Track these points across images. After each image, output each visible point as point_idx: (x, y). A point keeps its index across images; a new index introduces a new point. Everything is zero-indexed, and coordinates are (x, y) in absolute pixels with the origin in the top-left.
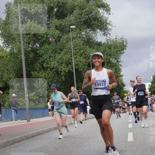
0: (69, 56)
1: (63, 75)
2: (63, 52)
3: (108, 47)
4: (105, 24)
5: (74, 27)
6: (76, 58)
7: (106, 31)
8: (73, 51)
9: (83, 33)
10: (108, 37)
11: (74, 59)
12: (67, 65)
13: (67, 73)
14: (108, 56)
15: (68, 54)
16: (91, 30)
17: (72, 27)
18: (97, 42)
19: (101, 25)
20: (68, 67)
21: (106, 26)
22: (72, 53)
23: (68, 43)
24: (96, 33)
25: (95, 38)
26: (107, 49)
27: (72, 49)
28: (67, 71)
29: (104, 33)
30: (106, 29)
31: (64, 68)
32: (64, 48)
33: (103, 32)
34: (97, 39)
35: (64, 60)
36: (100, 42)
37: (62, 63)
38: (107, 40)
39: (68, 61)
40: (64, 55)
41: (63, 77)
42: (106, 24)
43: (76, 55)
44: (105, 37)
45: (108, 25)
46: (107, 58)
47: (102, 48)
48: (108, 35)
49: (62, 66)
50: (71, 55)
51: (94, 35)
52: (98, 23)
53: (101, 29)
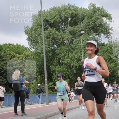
0: (79, 55)
1: (75, 69)
2: (75, 51)
3: (110, 47)
4: (107, 29)
5: (83, 32)
6: (85, 56)
7: (108, 35)
8: (83, 50)
9: (90, 37)
10: (109, 39)
11: (83, 56)
12: (78, 61)
13: (78, 68)
14: (110, 54)
15: (79, 53)
16: (97, 34)
17: (82, 32)
18: (101, 43)
19: (105, 30)
20: (78, 63)
21: (108, 31)
22: (81, 52)
23: (79, 45)
24: (100, 36)
25: (100, 41)
26: (109, 48)
27: (82, 49)
28: (78, 66)
29: (107, 37)
30: (109, 33)
31: (76, 63)
32: (75, 48)
33: (106, 35)
34: (101, 41)
35: (76, 58)
36: (103, 44)
37: (74, 60)
38: (109, 42)
39: (79, 58)
40: (76, 54)
41: (75, 71)
42: (109, 29)
43: (84, 53)
44: (108, 39)
45: (110, 30)
46: (109, 55)
47: (105, 48)
48: (110, 38)
49: (74, 62)
50: (81, 53)
51: (99, 38)
52: (102, 28)
53: (104, 33)
